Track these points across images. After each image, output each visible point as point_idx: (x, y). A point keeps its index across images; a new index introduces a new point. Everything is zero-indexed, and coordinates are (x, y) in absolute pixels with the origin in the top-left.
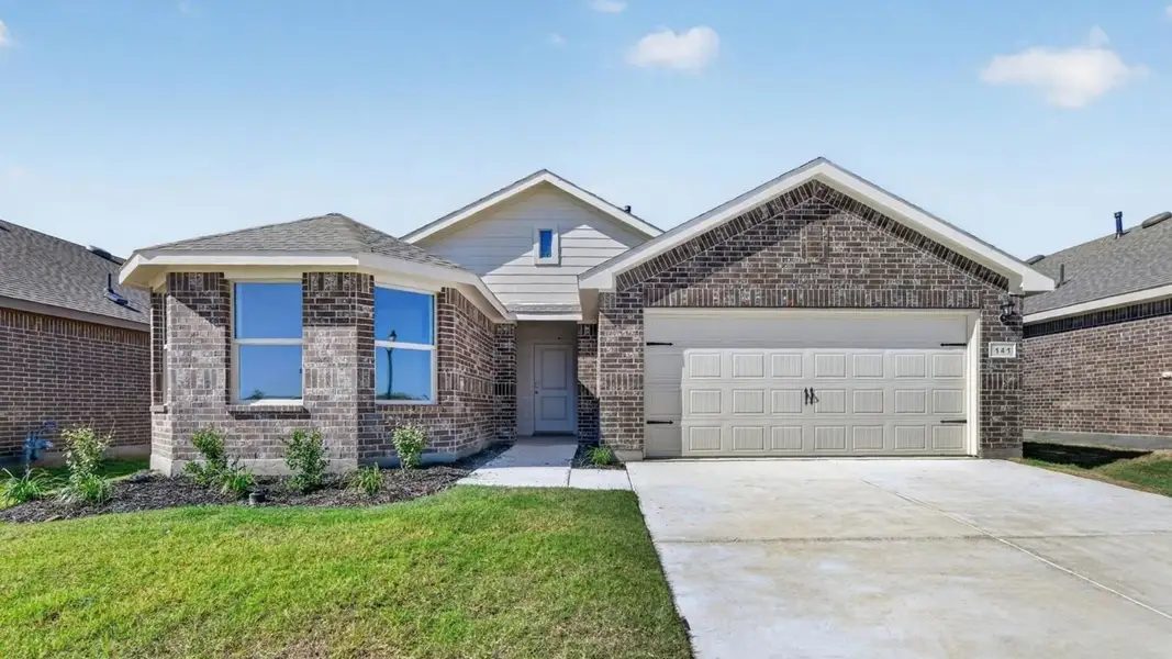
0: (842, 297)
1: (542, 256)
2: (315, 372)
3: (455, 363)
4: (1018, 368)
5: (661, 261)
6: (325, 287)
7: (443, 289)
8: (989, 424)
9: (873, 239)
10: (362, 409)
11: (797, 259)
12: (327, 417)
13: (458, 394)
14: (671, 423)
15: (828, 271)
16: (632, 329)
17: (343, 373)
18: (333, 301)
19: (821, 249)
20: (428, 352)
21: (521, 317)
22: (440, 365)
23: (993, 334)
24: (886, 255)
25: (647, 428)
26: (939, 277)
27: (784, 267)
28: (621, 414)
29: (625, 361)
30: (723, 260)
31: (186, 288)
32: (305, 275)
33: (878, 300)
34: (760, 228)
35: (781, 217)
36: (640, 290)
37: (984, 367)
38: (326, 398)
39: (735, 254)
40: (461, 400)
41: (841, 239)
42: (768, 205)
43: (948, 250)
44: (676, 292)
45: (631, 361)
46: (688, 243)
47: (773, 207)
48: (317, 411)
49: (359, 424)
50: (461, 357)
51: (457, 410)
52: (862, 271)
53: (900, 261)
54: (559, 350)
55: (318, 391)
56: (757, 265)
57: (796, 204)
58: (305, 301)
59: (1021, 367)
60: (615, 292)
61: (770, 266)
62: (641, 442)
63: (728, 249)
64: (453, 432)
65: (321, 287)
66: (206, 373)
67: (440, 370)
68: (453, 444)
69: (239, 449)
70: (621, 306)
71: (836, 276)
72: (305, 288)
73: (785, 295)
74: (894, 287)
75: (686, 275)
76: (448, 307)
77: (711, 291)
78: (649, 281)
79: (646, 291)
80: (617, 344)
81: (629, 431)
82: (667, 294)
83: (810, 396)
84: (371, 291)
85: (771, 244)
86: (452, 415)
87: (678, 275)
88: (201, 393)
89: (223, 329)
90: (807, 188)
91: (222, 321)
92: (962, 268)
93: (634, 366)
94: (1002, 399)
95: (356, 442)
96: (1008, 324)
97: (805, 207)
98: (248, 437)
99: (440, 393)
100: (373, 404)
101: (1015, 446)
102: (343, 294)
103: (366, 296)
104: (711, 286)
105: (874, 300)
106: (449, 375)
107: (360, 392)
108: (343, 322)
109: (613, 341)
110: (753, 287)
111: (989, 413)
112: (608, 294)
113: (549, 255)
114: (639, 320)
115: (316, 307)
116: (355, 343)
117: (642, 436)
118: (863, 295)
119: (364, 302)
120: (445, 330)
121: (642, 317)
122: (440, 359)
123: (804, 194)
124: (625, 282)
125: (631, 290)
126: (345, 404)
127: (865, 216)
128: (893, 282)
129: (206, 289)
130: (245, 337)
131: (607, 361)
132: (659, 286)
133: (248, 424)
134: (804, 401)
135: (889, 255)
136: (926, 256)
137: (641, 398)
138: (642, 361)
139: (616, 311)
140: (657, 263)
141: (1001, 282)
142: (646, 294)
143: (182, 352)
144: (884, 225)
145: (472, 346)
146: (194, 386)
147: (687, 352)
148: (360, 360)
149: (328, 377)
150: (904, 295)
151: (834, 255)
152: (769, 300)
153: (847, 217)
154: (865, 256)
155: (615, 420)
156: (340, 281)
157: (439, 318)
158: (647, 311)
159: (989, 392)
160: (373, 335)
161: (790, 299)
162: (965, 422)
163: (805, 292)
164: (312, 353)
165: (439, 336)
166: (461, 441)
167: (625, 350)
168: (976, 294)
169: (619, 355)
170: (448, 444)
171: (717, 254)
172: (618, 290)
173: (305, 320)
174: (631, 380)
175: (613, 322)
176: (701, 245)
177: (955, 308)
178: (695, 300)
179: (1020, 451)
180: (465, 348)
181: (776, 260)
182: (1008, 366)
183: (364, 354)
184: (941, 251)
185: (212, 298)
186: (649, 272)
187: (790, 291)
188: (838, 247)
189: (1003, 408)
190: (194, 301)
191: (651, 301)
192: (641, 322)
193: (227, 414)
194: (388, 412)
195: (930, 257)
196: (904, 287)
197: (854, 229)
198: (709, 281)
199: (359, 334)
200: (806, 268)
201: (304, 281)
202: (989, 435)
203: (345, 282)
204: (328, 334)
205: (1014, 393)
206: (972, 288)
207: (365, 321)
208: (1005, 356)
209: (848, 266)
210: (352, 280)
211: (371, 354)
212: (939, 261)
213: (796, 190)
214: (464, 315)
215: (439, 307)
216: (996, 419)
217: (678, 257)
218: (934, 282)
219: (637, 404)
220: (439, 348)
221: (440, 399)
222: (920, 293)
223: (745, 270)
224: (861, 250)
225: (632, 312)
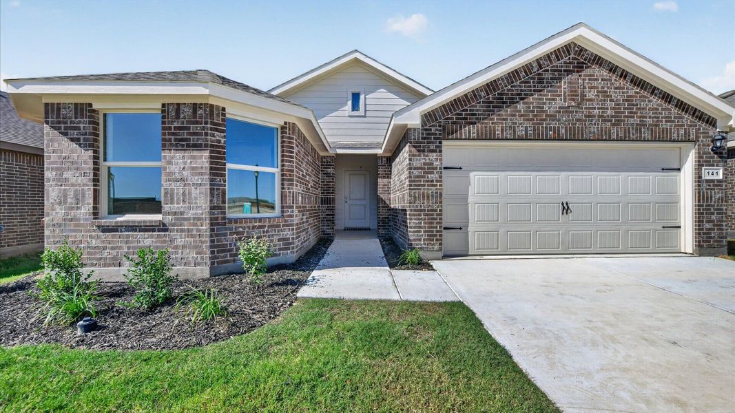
0: (594, 132)
1: (353, 110)
2: (172, 190)
3: (295, 183)
4: (724, 187)
5: (456, 103)
6: (182, 116)
7: (285, 123)
8: (702, 229)
9: (616, 88)
10: (214, 223)
11: (560, 102)
12: (182, 231)
13: (297, 207)
14: (461, 229)
15: (583, 112)
16: (434, 156)
17: (198, 191)
18: (188, 128)
19: (578, 95)
20: (274, 174)
21: (339, 151)
22: (283, 184)
23: (706, 161)
24: (626, 100)
25: (445, 233)
26: (666, 117)
27: (551, 108)
28: (425, 223)
29: (428, 181)
30: (504, 103)
31: (58, 115)
32: (163, 105)
33: (622, 135)
34: (532, 78)
35: (547, 71)
36: (440, 126)
37: (699, 186)
38: (182, 213)
39: (512, 99)
40: (299, 212)
41: (592, 88)
42: (538, 61)
43: (672, 96)
44: (467, 128)
45: (432, 181)
46: (477, 89)
47: (541, 62)
48: (174, 225)
49: (211, 236)
50: (299, 178)
51: (296, 220)
52: (609, 112)
53: (637, 105)
54: (360, 174)
55: (175, 207)
56: (529, 107)
57: (559, 60)
58: (164, 128)
59: (726, 186)
60: (420, 127)
61: (540, 108)
62: (441, 244)
63: (507, 94)
64: (293, 238)
65: (178, 116)
66: (76, 191)
67: (283, 188)
68: (293, 248)
69: (105, 259)
70: (425, 138)
71: (589, 116)
72: (163, 117)
73: (551, 130)
74: (632, 125)
75: (475, 115)
76: (289, 138)
77: (494, 128)
78: (446, 119)
79: (444, 127)
80: (421, 168)
81: (431, 236)
82: (461, 129)
83: (566, 209)
84: (223, 120)
85: (540, 91)
86: (292, 225)
87: (469, 115)
88: (72, 208)
89: (90, 153)
90: (567, 48)
91: (90, 146)
92: (683, 110)
93: (436, 186)
94: (712, 211)
95: (209, 252)
96: (716, 153)
97: (565, 63)
98: (113, 248)
99: (282, 207)
100: (224, 218)
101: (722, 246)
102: (197, 123)
103: (219, 125)
104: (494, 123)
105: (617, 135)
106: (290, 192)
107: (212, 208)
108: (197, 147)
109: (419, 165)
110: (527, 124)
111: (703, 221)
112: (415, 129)
113: (358, 110)
114: (439, 149)
115: (174, 134)
116: (207, 165)
117: (441, 240)
118: (610, 130)
119: (217, 130)
120: (287, 156)
121: (441, 147)
122: (283, 180)
123: (564, 53)
124: (428, 120)
125: (433, 126)
126: (199, 219)
127: (610, 70)
128: (631, 121)
129: (76, 118)
130: (114, 160)
131: (414, 181)
132: (454, 123)
133: (114, 237)
134: (561, 212)
135: (629, 101)
136: (655, 101)
137: (441, 210)
138: (441, 181)
139: (421, 143)
140: (452, 105)
141: (711, 122)
142: (444, 129)
143: (54, 173)
144: (625, 78)
145: (307, 170)
146: (65, 202)
147: (472, 174)
148: (212, 180)
149: (184, 194)
150: (640, 131)
151: (588, 100)
152: (539, 134)
153: (596, 71)
154: (610, 100)
155: (420, 227)
156: (195, 112)
157: (282, 147)
158: (445, 143)
159: (702, 206)
160: (225, 159)
161: (554, 133)
162: (680, 227)
163: (566, 127)
164: (170, 174)
165: (282, 161)
166: (300, 243)
167: (428, 173)
168: (693, 132)
169: (424, 177)
170: (289, 249)
171: (499, 99)
172: (422, 126)
173: (164, 146)
174: (432, 196)
175: (419, 151)
176: (487, 92)
177: (678, 141)
178: (482, 134)
179: (725, 249)
180: (302, 171)
181: (545, 103)
182: (716, 186)
183: (217, 175)
184: (667, 98)
185: (82, 125)
186: (446, 111)
187: (554, 127)
188: (591, 94)
189: (713, 217)
190: (66, 128)
191: (448, 135)
192: (441, 151)
193: (95, 228)
194: (238, 225)
195: (659, 102)
196: (640, 125)
197: (602, 80)
198: (492, 119)
199: (211, 157)
200: (566, 110)
201: (163, 111)
202: (703, 238)
203: (200, 112)
204: (184, 157)
205: (721, 206)
206: (690, 126)
207: (217, 146)
208: (715, 177)
209: (598, 108)
210: (205, 111)
211: (224, 175)
212: (665, 105)
213: (558, 49)
214: (302, 146)
215: (282, 137)
216: (708, 226)
217: (469, 101)
218: (662, 121)
219: (437, 215)
220: (282, 170)
221: (282, 212)
222: (652, 129)
223: (520, 111)
224: (608, 96)
225: (433, 143)
